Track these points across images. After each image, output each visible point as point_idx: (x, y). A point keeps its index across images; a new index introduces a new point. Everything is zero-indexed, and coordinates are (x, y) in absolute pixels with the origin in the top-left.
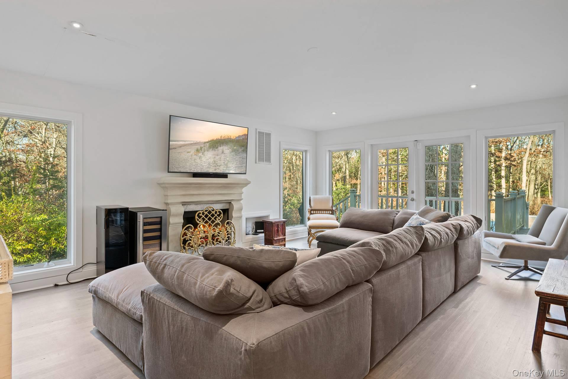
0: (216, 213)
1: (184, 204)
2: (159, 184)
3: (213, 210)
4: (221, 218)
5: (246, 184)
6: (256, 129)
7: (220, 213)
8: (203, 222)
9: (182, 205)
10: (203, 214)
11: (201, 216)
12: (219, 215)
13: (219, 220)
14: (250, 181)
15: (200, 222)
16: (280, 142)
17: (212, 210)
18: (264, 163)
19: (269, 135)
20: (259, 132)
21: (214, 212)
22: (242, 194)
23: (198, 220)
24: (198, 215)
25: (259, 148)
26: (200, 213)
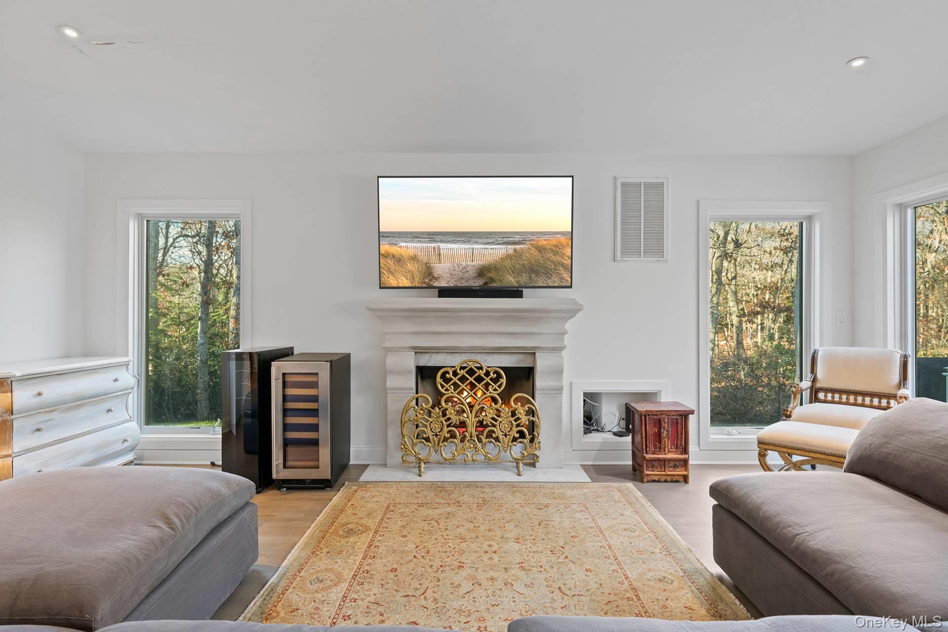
0: (487, 374)
1: (419, 351)
2: (372, 310)
3: (481, 368)
4: (500, 386)
5: (573, 311)
6: (615, 179)
7: (499, 376)
8: (455, 391)
9: (416, 352)
10: (455, 374)
11: (451, 379)
12: (495, 381)
13: (495, 390)
14: (582, 305)
15: (447, 390)
16: (698, 202)
17: (477, 368)
18: (642, 258)
19: (658, 188)
20: (623, 184)
21: (482, 373)
22: (566, 336)
23: (443, 386)
24: (443, 376)
25: (623, 223)
26: (448, 373)
